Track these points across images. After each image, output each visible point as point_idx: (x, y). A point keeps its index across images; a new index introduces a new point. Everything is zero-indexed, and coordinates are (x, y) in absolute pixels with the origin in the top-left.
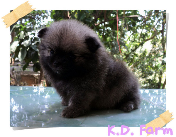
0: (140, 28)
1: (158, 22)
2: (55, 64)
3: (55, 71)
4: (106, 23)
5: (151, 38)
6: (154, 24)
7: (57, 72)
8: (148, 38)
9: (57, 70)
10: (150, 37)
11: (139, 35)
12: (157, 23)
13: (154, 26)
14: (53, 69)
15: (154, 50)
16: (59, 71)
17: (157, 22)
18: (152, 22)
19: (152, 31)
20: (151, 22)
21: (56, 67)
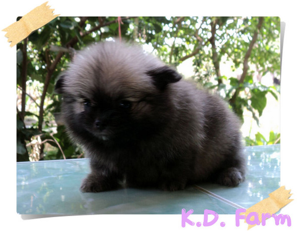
0: (171, 36)
1: (203, 23)
2: (97, 125)
3: (100, 137)
4: (103, 30)
5: (194, 54)
6: (197, 26)
7: (104, 138)
8: (188, 54)
9: (104, 135)
10: (191, 53)
11: (169, 50)
12: (201, 24)
13: (197, 30)
14: (96, 134)
15: (199, 76)
16: (106, 136)
17: (201, 22)
18: (192, 22)
19: (194, 41)
20: (191, 24)
21: (101, 129)
